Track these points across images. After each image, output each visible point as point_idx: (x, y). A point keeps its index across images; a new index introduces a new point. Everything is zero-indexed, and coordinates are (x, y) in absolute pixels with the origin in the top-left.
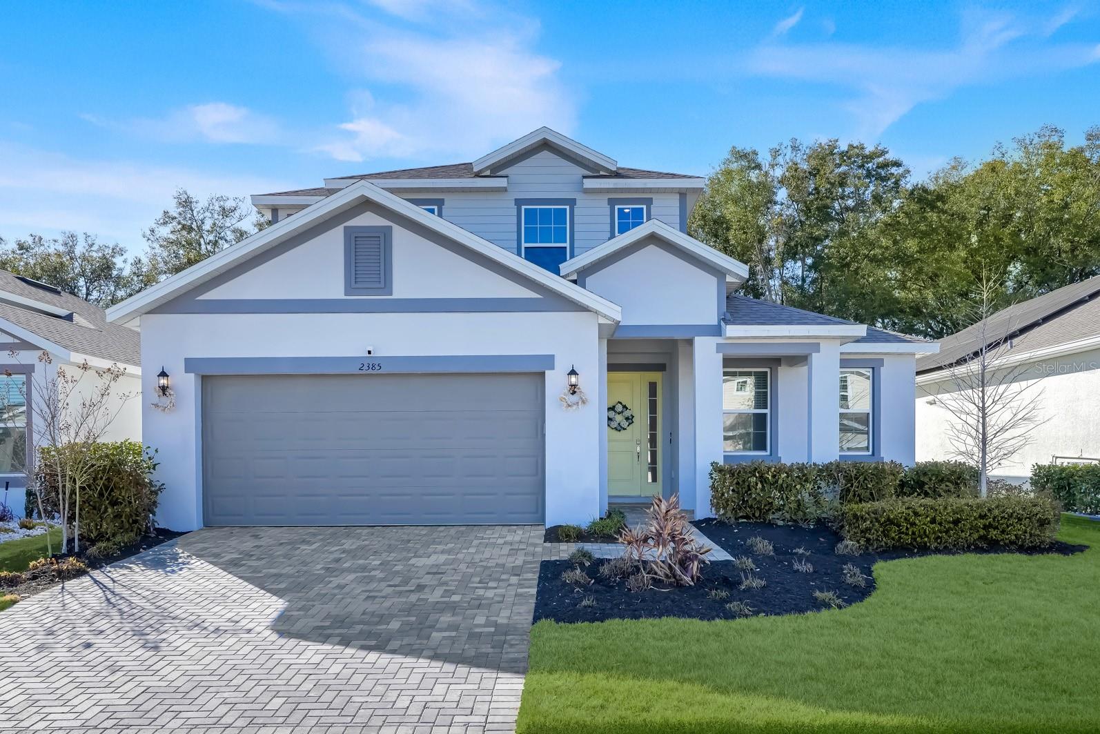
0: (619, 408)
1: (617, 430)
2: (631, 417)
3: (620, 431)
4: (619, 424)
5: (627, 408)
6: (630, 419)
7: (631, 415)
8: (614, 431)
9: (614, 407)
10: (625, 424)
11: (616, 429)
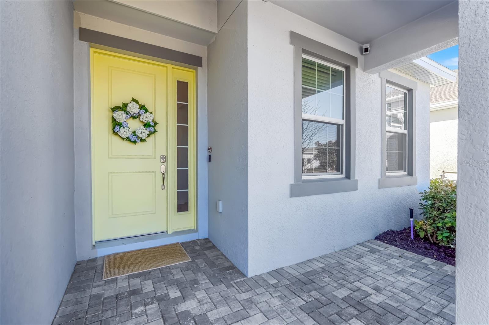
0: (134, 109)
1: (130, 140)
2: (152, 124)
3: (135, 142)
4: (134, 132)
5: (146, 111)
6: (152, 128)
7: (153, 121)
8: (126, 144)
9: (126, 105)
10: (143, 132)
11: (128, 139)
